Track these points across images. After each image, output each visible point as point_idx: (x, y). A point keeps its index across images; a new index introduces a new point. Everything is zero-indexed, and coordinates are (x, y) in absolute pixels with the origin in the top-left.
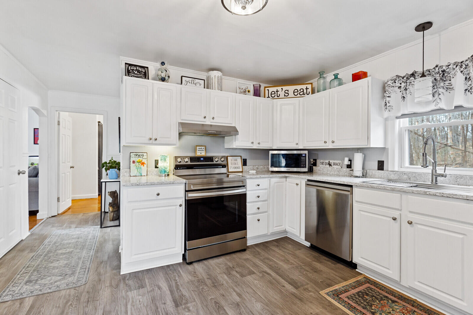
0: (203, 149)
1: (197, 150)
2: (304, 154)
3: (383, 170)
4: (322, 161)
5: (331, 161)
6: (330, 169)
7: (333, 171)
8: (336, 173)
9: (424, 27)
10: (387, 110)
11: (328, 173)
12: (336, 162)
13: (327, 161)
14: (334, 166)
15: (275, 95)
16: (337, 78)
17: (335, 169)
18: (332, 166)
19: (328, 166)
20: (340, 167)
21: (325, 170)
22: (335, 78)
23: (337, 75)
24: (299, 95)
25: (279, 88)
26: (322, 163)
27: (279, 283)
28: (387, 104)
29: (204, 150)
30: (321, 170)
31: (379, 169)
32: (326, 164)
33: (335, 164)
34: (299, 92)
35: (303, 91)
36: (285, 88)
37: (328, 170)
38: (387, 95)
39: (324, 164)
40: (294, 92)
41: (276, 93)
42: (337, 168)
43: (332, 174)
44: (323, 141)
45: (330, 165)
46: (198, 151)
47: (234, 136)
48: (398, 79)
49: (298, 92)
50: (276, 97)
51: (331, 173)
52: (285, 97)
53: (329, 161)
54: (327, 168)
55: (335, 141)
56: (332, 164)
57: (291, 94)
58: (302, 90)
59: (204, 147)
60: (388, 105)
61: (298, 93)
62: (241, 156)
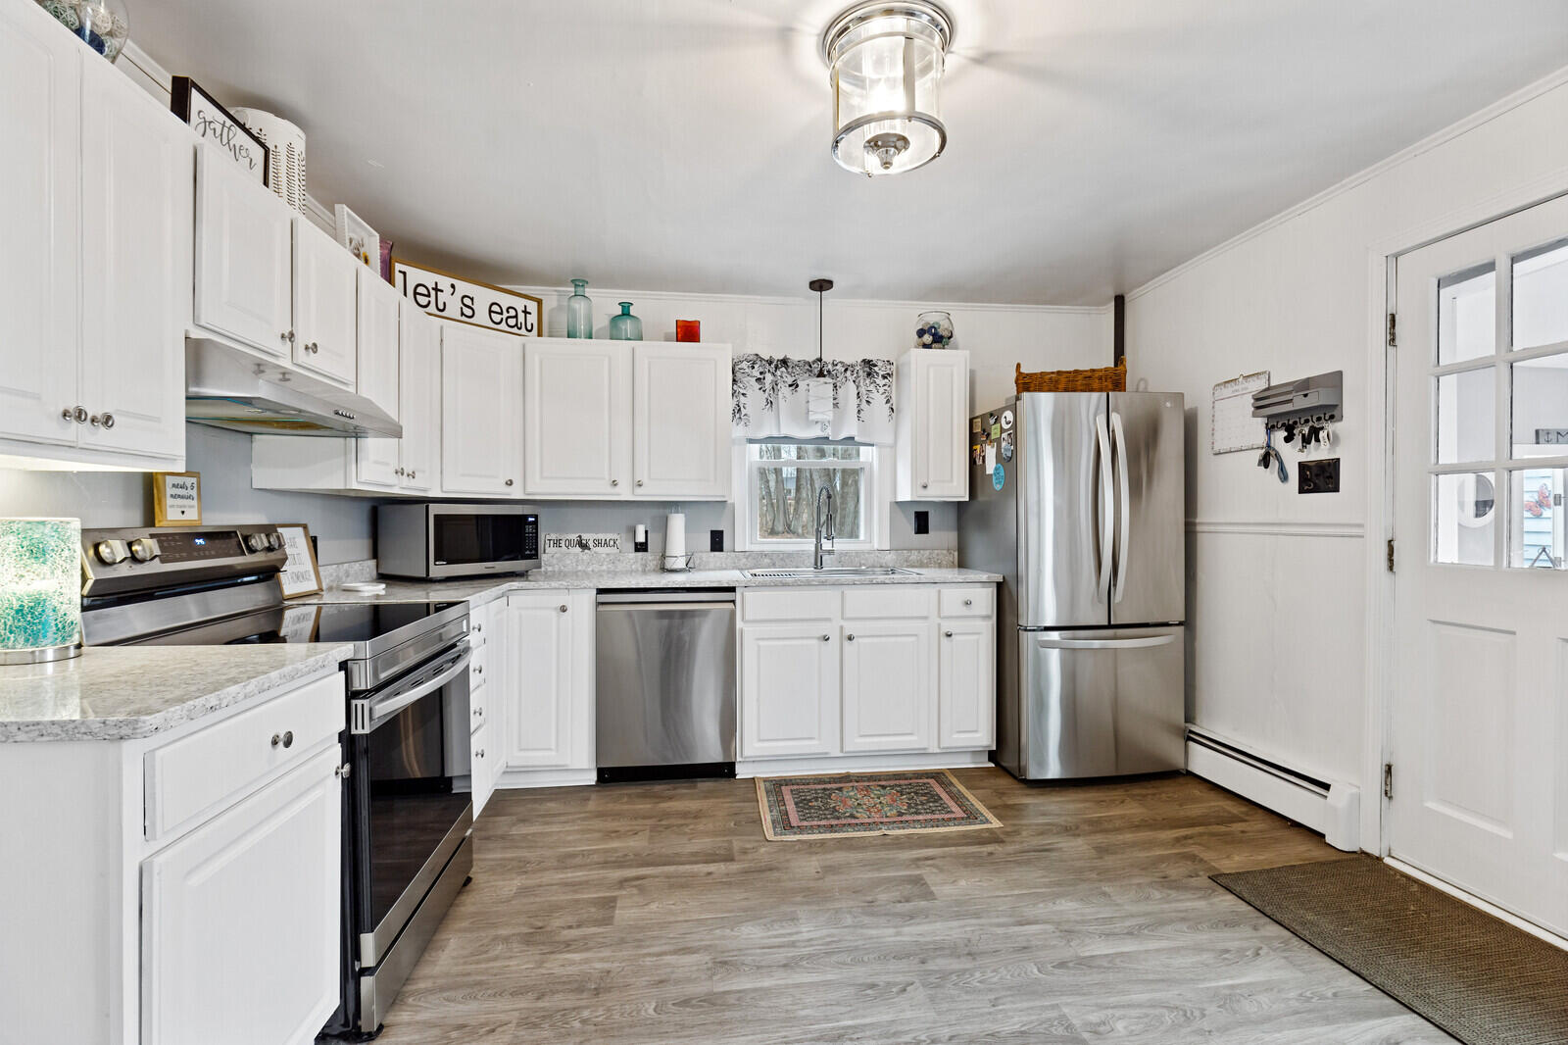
0: (190, 492)
1: (168, 495)
2: (531, 516)
3: (722, 550)
4: (553, 536)
5: (585, 536)
6: (585, 557)
7: (594, 562)
8: (604, 567)
9: (821, 285)
10: (742, 423)
11: (580, 568)
12: (601, 536)
13: (574, 537)
14: (599, 549)
15: (429, 302)
16: (629, 314)
17: (604, 555)
18: (590, 549)
19: (578, 549)
20: (614, 550)
21: (569, 562)
22: (623, 314)
23: (629, 307)
24: (503, 326)
25: (445, 282)
26: (557, 543)
27: (694, 876)
28: (742, 409)
29: (194, 493)
30: (555, 561)
31: (713, 549)
32: (570, 544)
33: (598, 543)
34: (505, 315)
35: (516, 317)
36: (464, 288)
37: (577, 561)
38: (742, 391)
39: (563, 545)
40: (490, 312)
41: (433, 293)
42: (608, 554)
43: (593, 571)
44: (603, 479)
45: (584, 546)
46: (170, 501)
47: (354, 440)
48: (759, 363)
49: (501, 313)
50: (432, 308)
51: (590, 569)
52: (464, 319)
53: (580, 536)
54: (577, 554)
55: (645, 481)
56: (591, 544)
57: (482, 316)
58: (512, 313)
59: (194, 480)
60: (743, 411)
61: (502, 319)
62: (305, 527)
